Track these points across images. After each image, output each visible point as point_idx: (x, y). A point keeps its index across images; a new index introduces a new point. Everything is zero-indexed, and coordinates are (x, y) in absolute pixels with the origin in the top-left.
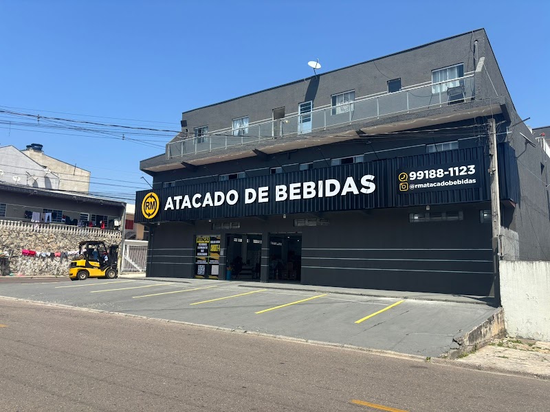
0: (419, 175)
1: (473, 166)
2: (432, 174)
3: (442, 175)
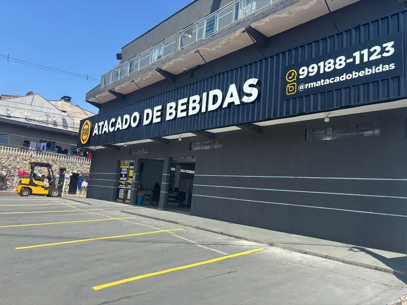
0: (310, 70)
1: (392, 43)
2: (328, 66)
3: (344, 64)
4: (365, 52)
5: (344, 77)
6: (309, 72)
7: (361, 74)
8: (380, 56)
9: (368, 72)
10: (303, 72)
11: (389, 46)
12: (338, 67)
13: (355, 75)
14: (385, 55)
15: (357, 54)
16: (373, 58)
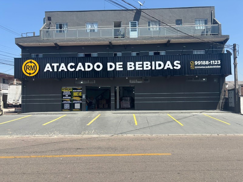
2: (204, 63)
3: (208, 64)
4: (213, 61)
5: (208, 67)
6: (198, 63)
7: (213, 67)
8: (217, 64)
9: (214, 67)
10: (196, 63)
11: (219, 61)
12: (206, 64)
13: (211, 67)
14: (218, 63)
15: (211, 61)
16: (216, 63)
